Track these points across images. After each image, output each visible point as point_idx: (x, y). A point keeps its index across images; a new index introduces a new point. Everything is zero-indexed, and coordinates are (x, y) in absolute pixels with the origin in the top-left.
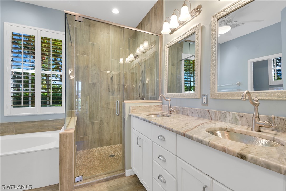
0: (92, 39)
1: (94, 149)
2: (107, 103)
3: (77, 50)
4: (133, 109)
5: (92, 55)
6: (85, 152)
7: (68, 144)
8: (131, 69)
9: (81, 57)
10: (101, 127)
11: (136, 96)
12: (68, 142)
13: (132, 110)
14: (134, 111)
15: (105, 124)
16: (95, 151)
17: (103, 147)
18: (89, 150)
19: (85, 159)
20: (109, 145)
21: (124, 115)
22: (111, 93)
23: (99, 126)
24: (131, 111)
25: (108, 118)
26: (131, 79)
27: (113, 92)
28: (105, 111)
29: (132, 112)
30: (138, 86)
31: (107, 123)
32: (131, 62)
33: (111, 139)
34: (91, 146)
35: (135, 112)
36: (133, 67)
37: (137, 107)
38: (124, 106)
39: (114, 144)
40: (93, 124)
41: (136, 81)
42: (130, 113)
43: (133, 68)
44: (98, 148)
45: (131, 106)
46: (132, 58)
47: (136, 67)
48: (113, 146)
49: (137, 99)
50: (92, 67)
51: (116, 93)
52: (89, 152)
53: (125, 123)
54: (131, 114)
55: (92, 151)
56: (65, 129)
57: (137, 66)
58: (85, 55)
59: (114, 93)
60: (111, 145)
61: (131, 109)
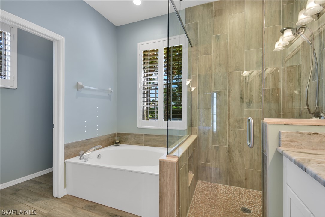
0: (217, 29)
1: (219, 185)
2: (239, 120)
3: (197, 51)
4: (288, 139)
5: (216, 52)
6: (207, 185)
7: (169, 177)
8: (286, 60)
9: (203, 58)
10: (229, 155)
11: (299, 110)
12: (169, 174)
13: (286, 141)
14: (292, 144)
15: (237, 152)
16: (220, 190)
17: (233, 188)
18: (213, 185)
19: (204, 197)
20: (244, 188)
21: (264, 149)
22: (245, 105)
23: (226, 153)
24: (282, 143)
25: (240, 143)
26: (288, 77)
27: (250, 102)
28: (235, 133)
29: (286, 145)
30: (304, 89)
31: (240, 152)
32: (286, 46)
33: (246, 179)
34: (216, 179)
35: (294, 147)
36: (291, 55)
37: (299, 135)
38: (266, 130)
39: (252, 188)
40: (217, 148)
41: (299, 80)
42: (280, 146)
43: (293, 56)
44: (225, 185)
45: (282, 131)
46: (289, 38)
47: (297, 52)
48: (250, 190)
49: (300, 116)
50: (215, 68)
51: (254, 104)
52: (212, 188)
53: (266, 167)
54: (282, 152)
55: (216, 188)
56: (167, 154)
57: (300, 50)
58: (207, 54)
59: (251, 105)
60: (246, 188)
61: (283, 138)
